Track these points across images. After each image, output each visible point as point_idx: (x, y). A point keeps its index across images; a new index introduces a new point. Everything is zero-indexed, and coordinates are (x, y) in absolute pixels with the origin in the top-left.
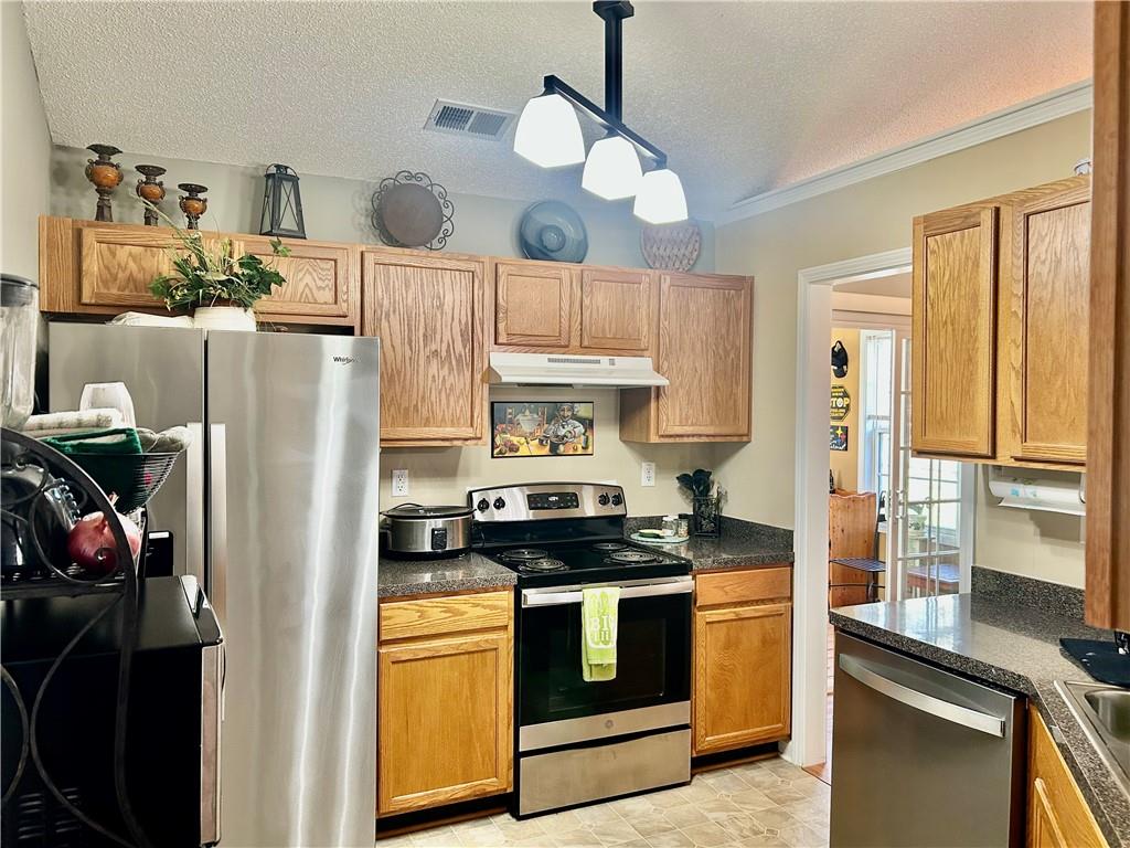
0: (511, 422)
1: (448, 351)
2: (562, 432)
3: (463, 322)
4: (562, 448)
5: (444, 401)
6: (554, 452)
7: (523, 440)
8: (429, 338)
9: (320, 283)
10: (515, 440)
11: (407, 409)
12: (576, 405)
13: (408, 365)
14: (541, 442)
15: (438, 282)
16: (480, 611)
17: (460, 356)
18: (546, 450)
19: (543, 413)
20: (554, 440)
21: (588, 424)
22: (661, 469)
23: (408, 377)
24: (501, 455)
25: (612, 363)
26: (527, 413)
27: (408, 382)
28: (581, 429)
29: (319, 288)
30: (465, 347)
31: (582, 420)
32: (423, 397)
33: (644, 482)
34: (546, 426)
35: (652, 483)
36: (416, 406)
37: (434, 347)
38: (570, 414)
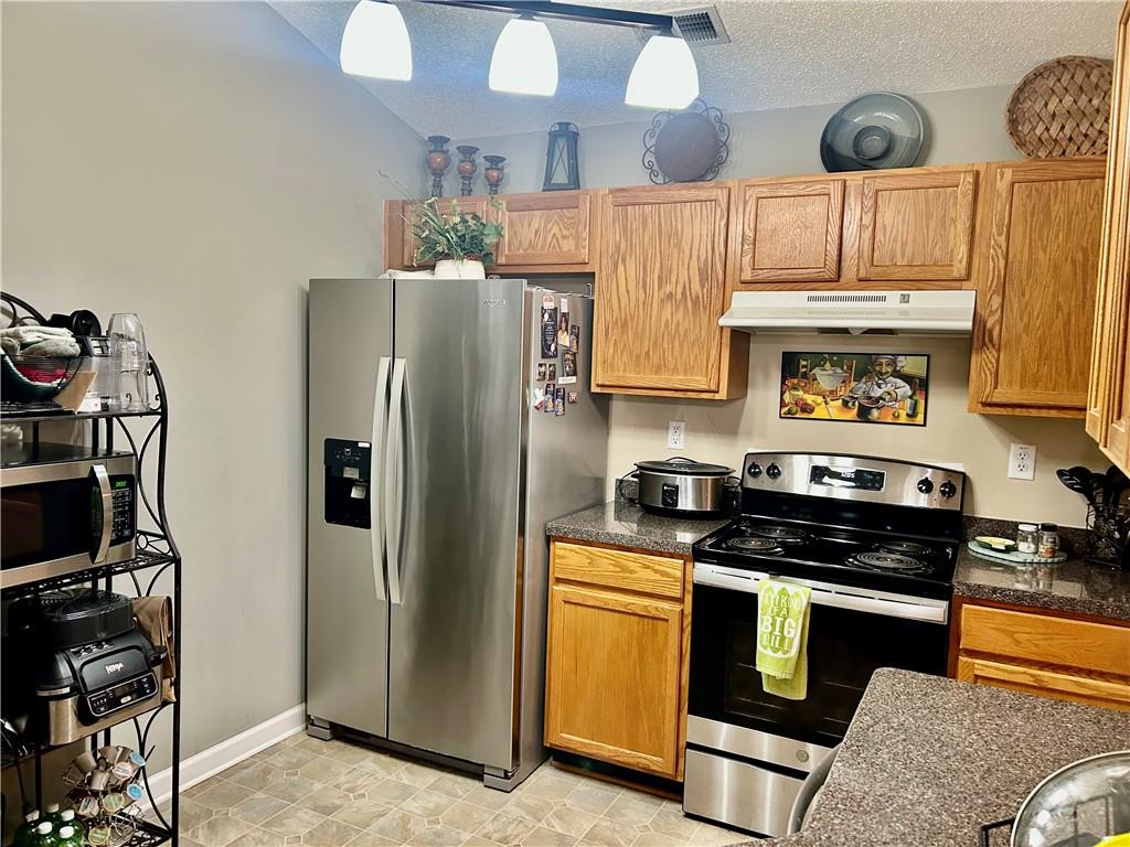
0: (805, 376)
1: (684, 293)
2: (877, 393)
3: (702, 259)
4: (875, 414)
5: (677, 348)
6: (864, 415)
7: (820, 399)
8: (664, 281)
9: (565, 233)
10: (809, 398)
11: (638, 357)
12: (900, 358)
13: (641, 308)
14: (845, 403)
15: (676, 216)
16: (649, 574)
17: (697, 297)
18: (853, 414)
19: (850, 368)
20: (864, 402)
21: (920, 385)
22: (1044, 455)
23: (641, 322)
24: (790, 415)
25: (905, 299)
26: (828, 365)
27: (640, 327)
28: (906, 389)
29: (564, 237)
30: (703, 287)
31: (908, 379)
32: (655, 343)
33: (1013, 471)
34: (853, 384)
35: (1029, 474)
36: (648, 353)
37: (668, 289)
38: (890, 370)
